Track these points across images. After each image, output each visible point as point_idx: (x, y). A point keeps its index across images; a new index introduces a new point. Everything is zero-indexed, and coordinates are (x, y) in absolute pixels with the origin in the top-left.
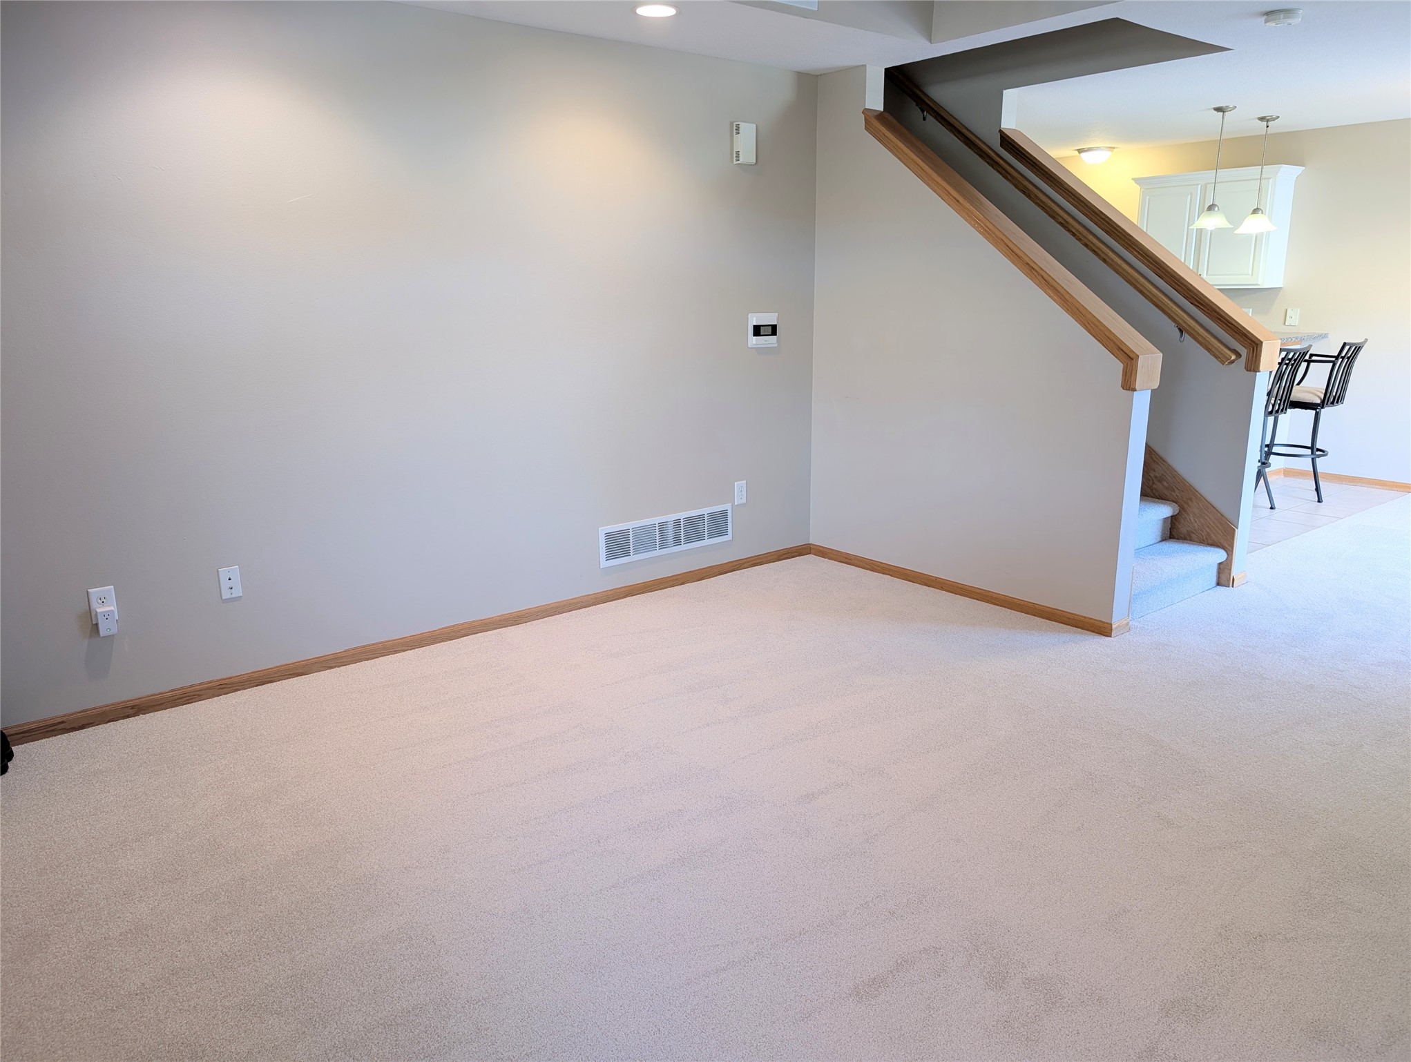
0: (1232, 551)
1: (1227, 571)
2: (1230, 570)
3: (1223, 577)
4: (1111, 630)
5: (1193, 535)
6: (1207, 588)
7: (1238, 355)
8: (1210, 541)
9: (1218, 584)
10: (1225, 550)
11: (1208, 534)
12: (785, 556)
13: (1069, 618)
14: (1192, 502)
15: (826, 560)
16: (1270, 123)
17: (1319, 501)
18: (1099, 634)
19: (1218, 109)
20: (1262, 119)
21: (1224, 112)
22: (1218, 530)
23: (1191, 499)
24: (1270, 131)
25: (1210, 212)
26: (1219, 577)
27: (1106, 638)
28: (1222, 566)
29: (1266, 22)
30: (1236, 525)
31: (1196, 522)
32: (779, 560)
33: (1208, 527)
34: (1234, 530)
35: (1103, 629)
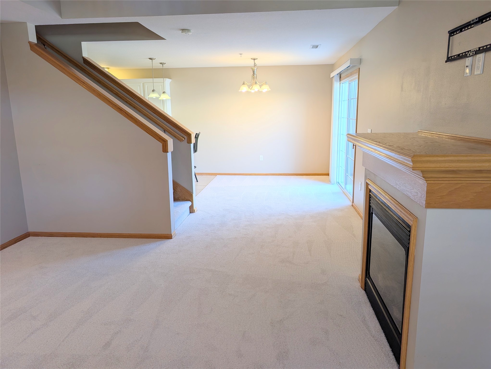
0: (193, 201)
1: (192, 208)
2: (193, 207)
3: (191, 210)
4: (172, 236)
5: (180, 198)
6: (188, 215)
7: (185, 139)
8: (186, 200)
9: (190, 213)
10: (191, 201)
11: (185, 197)
12: (18, 241)
13: (156, 236)
14: (178, 187)
15: (40, 237)
16: (163, 65)
17: (197, 182)
18: (168, 239)
19: (150, 59)
20: (161, 63)
21: (152, 60)
22: (187, 195)
23: (177, 187)
24: (164, 67)
25: (154, 92)
26: (190, 211)
27: (171, 239)
28: (190, 207)
29: (182, 32)
30: (192, 192)
31: (180, 194)
32: (16, 243)
33: (184, 195)
34: (192, 195)
35: (169, 237)
